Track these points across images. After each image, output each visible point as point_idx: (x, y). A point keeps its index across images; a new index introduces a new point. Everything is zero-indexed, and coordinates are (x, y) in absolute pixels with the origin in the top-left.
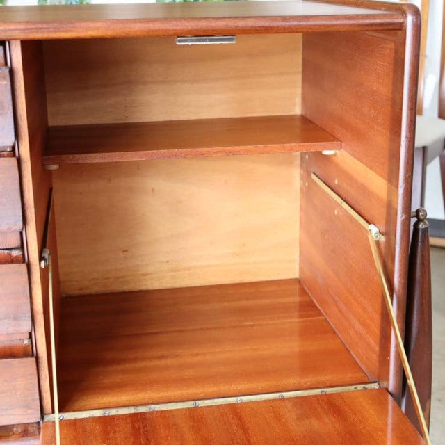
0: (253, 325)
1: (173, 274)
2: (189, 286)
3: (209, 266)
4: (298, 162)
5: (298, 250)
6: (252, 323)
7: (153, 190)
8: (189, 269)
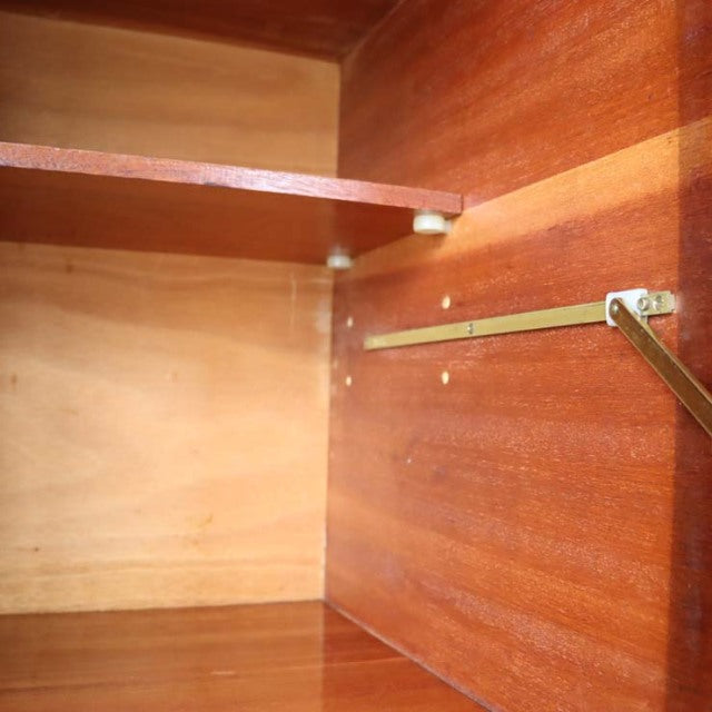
0: (236, 677)
1: (47, 578)
2: (83, 609)
3: (132, 564)
4: (326, 347)
5: (323, 535)
6: (230, 673)
7: (14, 380)
8: (85, 569)
